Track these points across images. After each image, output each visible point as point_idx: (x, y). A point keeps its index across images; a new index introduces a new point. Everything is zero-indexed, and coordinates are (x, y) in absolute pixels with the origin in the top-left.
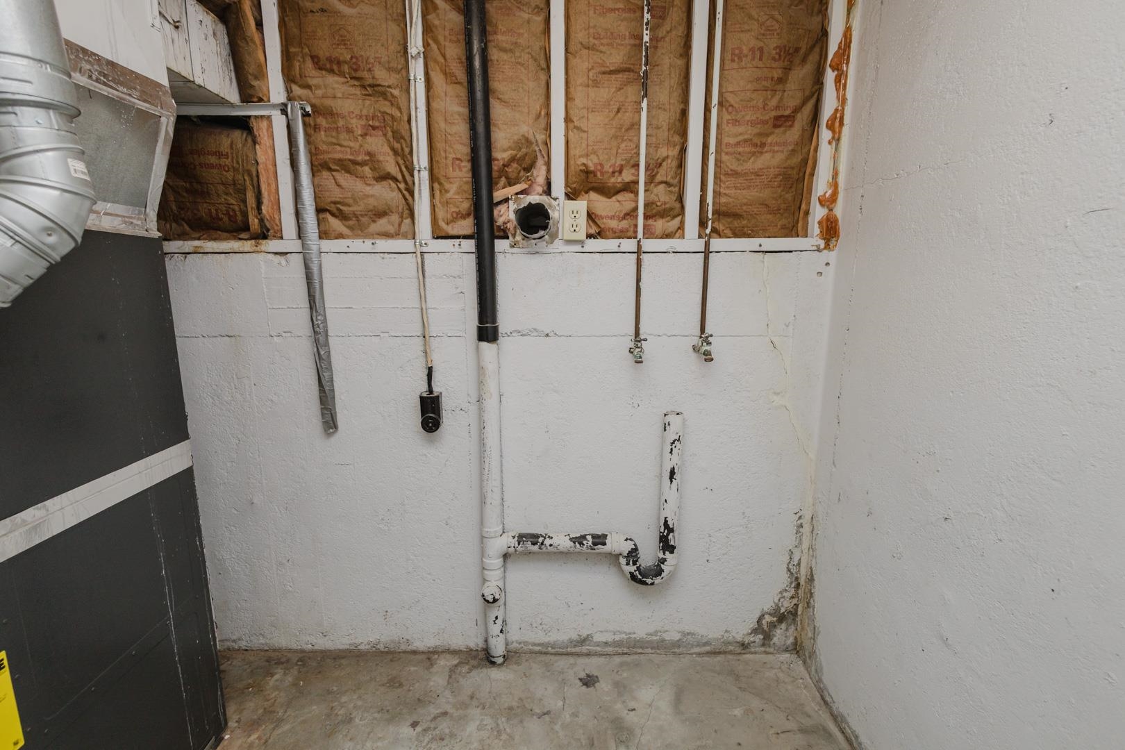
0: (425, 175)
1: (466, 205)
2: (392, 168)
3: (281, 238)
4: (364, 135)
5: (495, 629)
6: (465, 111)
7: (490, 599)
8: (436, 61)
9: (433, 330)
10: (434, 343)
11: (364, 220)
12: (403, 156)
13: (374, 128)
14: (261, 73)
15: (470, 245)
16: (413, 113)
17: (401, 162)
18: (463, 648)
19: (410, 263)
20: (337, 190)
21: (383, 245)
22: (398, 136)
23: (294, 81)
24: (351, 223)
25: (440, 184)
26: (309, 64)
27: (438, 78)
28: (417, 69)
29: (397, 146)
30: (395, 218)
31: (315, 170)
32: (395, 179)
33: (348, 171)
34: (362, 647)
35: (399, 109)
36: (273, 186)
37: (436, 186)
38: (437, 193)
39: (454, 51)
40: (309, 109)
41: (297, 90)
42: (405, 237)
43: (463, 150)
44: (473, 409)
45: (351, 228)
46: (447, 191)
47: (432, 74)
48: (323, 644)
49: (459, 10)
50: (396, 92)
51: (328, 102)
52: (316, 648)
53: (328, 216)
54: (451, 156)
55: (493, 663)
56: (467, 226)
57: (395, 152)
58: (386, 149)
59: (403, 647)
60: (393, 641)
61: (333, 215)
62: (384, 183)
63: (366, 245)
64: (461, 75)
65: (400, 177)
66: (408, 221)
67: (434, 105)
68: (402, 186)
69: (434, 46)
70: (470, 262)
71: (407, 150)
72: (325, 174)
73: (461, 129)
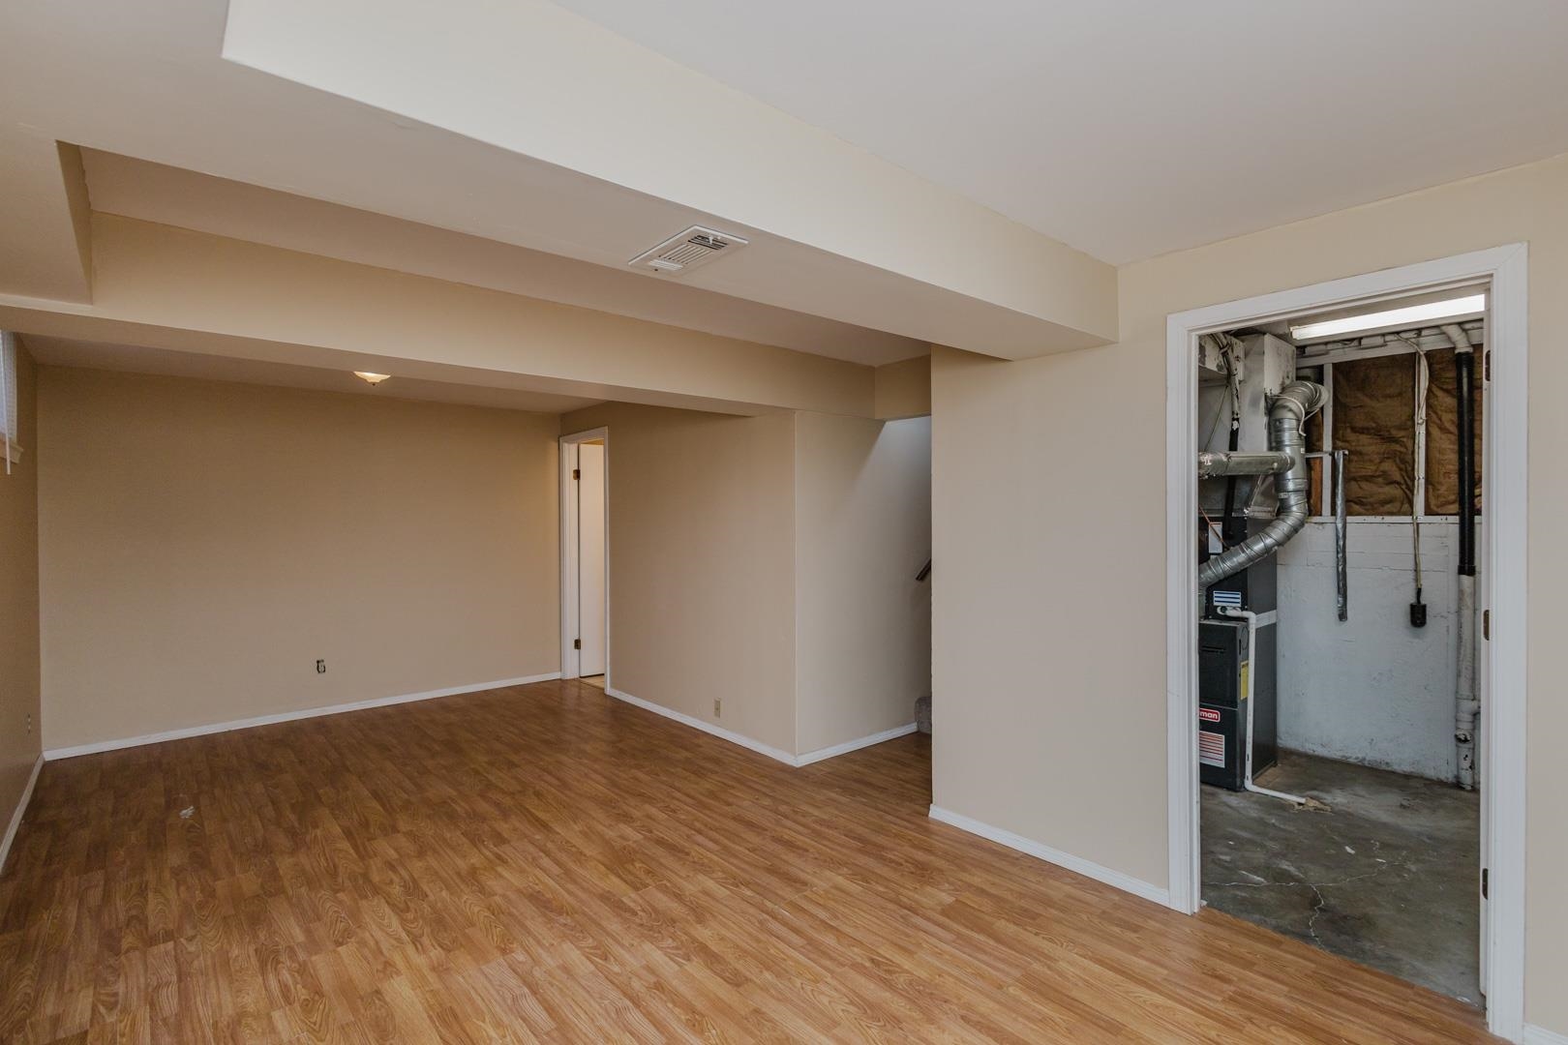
0: (1422, 481)
1: (1452, 497)
2: (1397, 476)
3: (1321, 515)
4: (1380, 462)
5: (1466, 764)
6: (1456, 447)
7: (1462, 737)
8: (1434, 422)
9: (1422, 567)
10: (1422, 575)
11: (1375, 506)
12: (1406, 471)
13: (1388, 458)
14: (1320, 438)
15: (1456, 519)
16: (1416, 450)
17: (1404, 474)
18: (1435, 778)
19: (1410, 529)
20: (1359, 490)
21: (1388, 519)
22: (1403, 461)
23: (1338, 439)
24: (1367, 507)
25: (1433, 485)
26: (1349, 430)
27: (1435, 432)
28: (1421, 431)
29: (1402, 466)
30: (1398, 504)
31: (1346, 480)
32: (1398, 483)
33: (1367, 481)
34: (1351, 760)
35: (1406, 448)
36: (1319, 490)
37: (1430, 487)
38: (1431, 490)
39: (1449, 419)
40: (1347, 452)
41: (1339, 443)
42: (1405, 514)
43: (1453, 467)
44: (1453, 618)
45: (1367, 510)
46: (1438, 490)
47: (1430, 429)
48: (1321, 751)
49: (1453, 396)
50: (1405, 440)
51: (1358, 449)
52: (1316, 753)
53: (1352, 504)
54: (1442, 472)
55: (1463, 789)
56: (1455, 508)
57: (1401, 470)
58: (1395, 468)
59: (1384, 767)
60: (1376, 761)
61: (1356, 503)
62: (1392, 486)
63: (1379, 519)
64: (1453, 429)
65: (1402, 482)
66: (1406, 506)
67: (1432, 445)
68: (1404, 487)
69: (1434, 416)
70: (1455, 530)
71: (1410, 469)
72: (1353, 483)
73: (1451, 458)
